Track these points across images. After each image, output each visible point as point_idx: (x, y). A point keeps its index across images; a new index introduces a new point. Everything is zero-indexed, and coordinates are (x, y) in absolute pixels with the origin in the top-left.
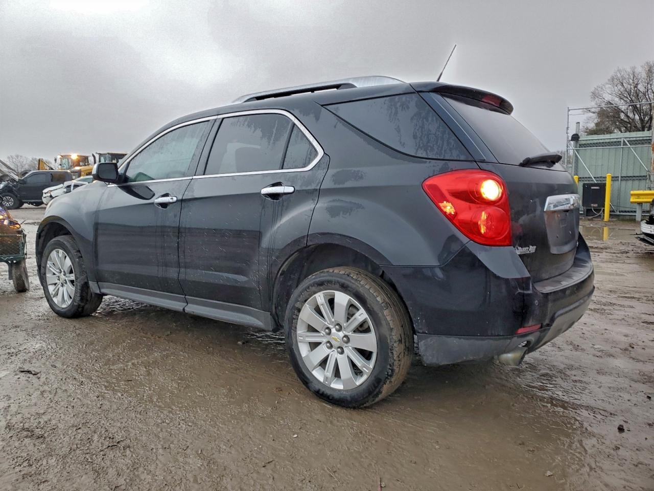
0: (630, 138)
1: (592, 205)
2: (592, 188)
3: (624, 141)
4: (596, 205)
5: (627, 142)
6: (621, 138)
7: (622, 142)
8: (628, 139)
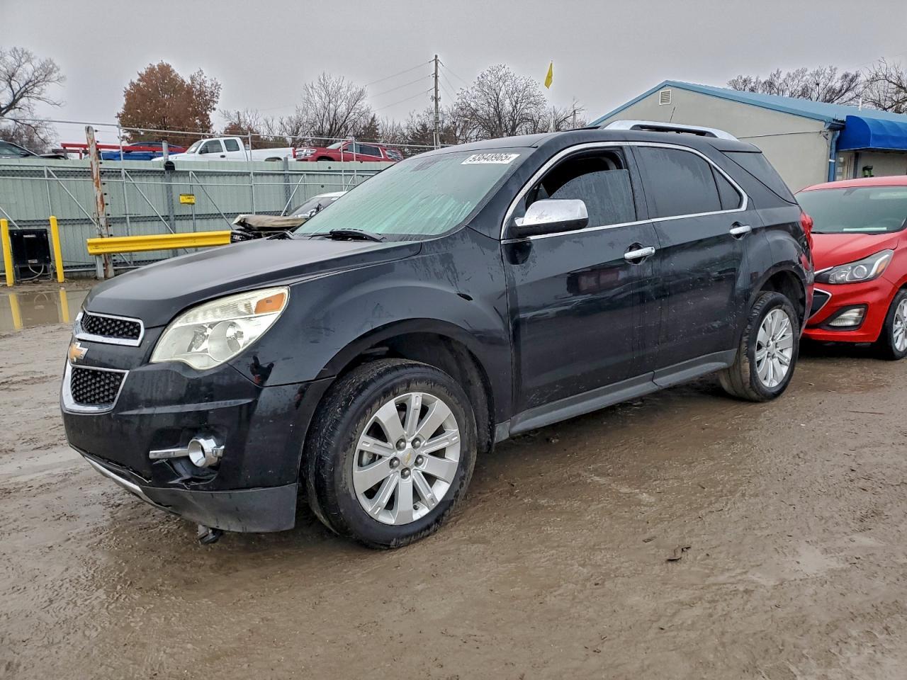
0: (54, 167)
1: (29, 261)
2: (25, 236)
3: (48, 171)
4: (35, 261)
5: (53, 173)
6: (43, 167)
7: (46, 172)
8: (53, 169)
